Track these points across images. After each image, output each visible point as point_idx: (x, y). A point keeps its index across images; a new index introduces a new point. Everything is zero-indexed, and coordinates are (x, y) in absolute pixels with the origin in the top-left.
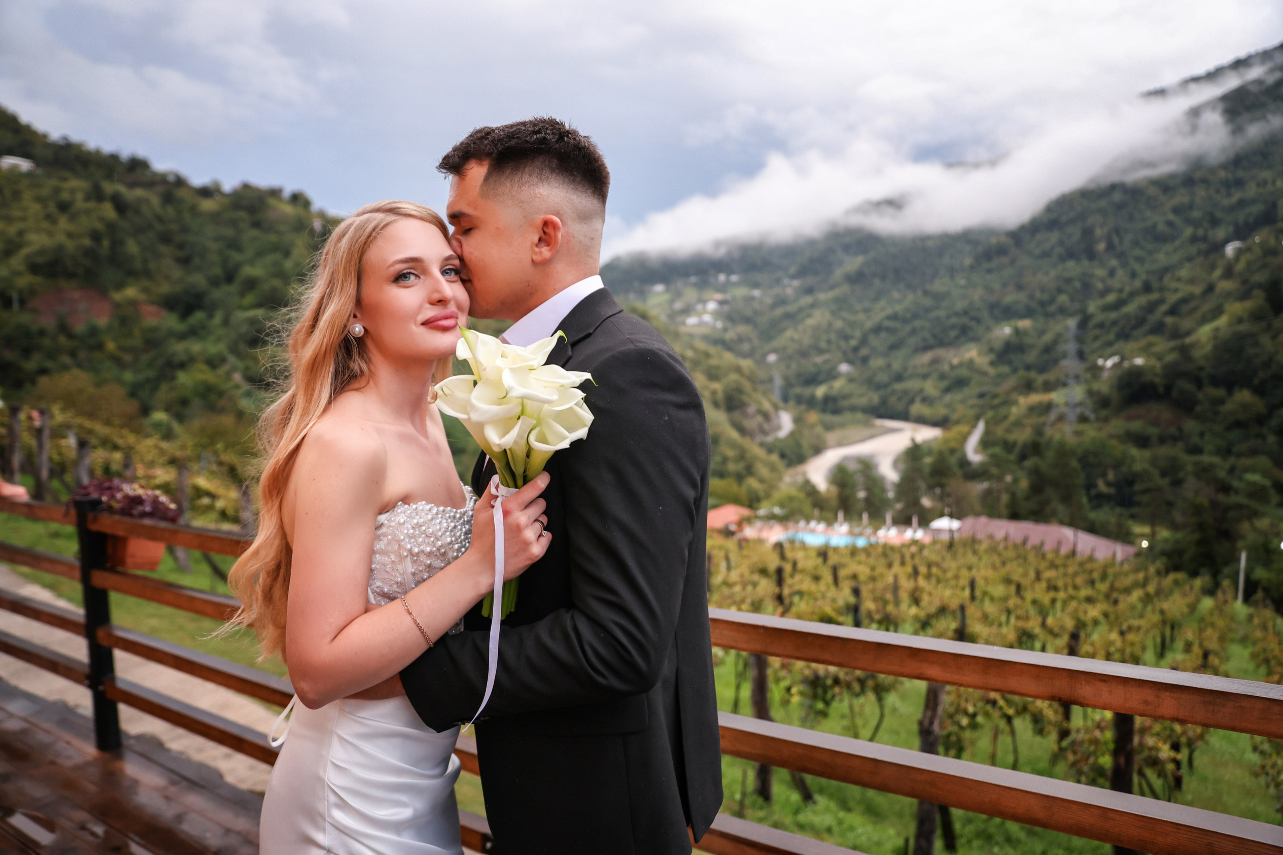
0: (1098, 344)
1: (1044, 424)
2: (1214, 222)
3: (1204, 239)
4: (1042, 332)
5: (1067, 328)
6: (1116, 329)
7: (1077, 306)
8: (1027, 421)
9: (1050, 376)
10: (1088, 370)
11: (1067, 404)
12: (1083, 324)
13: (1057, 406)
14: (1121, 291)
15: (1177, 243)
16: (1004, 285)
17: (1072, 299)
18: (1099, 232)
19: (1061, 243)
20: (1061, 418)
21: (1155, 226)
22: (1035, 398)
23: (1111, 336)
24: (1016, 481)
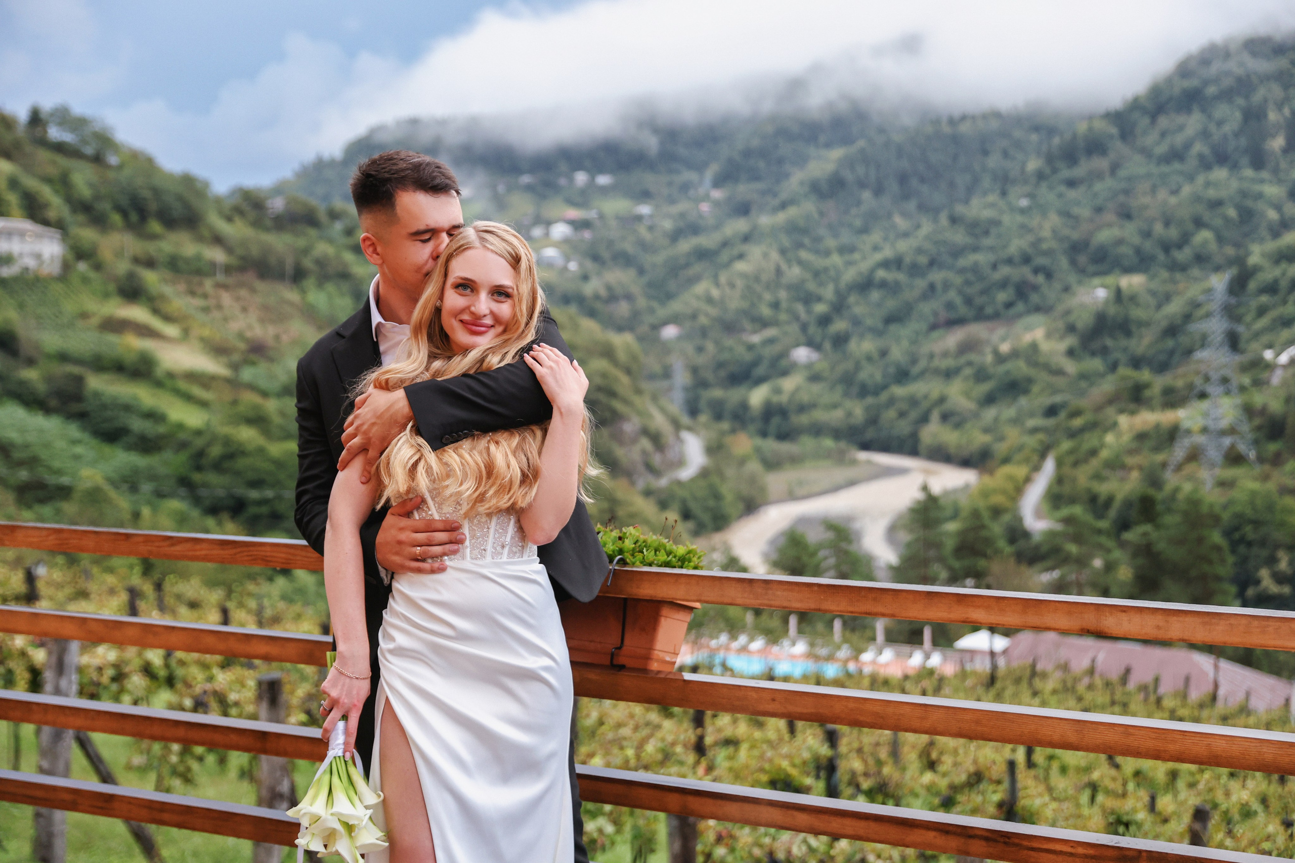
0: (1263, 322)
1: (1164, 465)
4: (1168, 298)
5: (1209, 291)
7: (1230, 251)
8: (1130, 461)
9: (1176, 379)
10: (1245, 368)
11: (1205, 430)
12: (1238, 286)
13: (1188, 432)
16: (1099, 210)
17: (1220, 239)
18: (1273, 116)
19: (1205, 134)
20: (1194, 456)
22: (1148, 418)
24: (1110, 567)
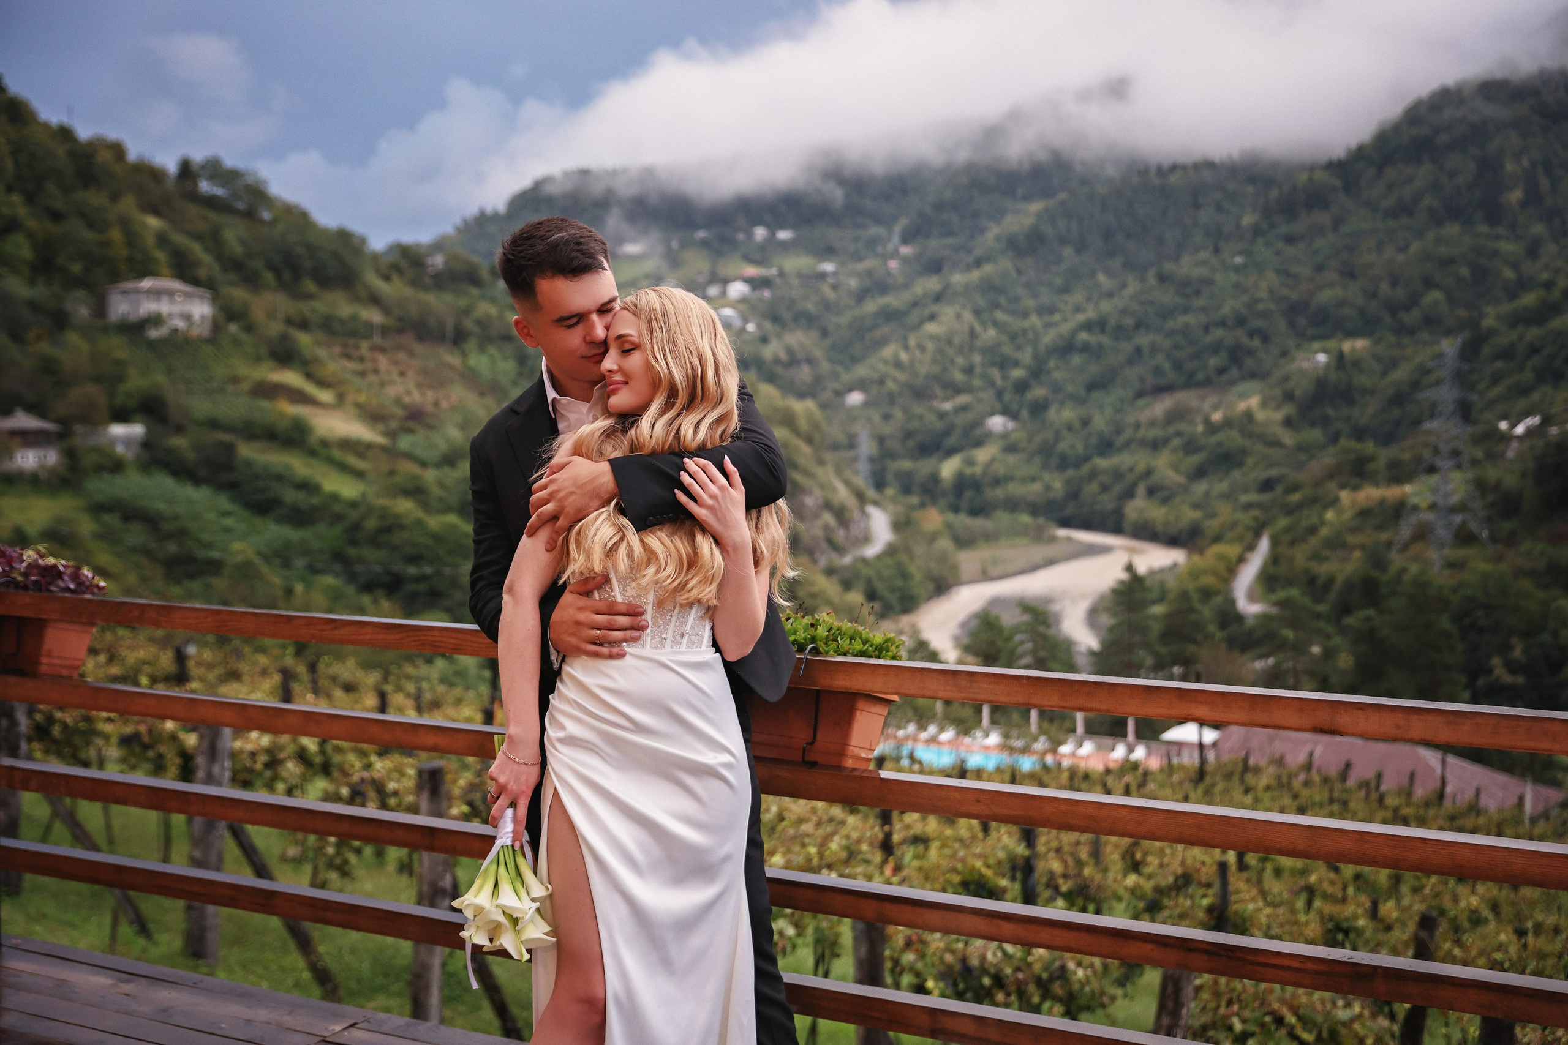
0: (1497, 390)
1: (1389, 544)
4: (1394, 363)
5: (1440, 356)
6: (1535, 361)
7: (1462, 313)
8: (1352, 539)
9: (1403, 451)
10: (1477, 440)
11: (1433, 507)
12: (1470, 351)
13: (1416, 508)
14: (1549, 285)
16: (1320, 268)
17: (1451, 300)
18: (1510, 167)
19: (1435, 186)
20: (1422, 534)
22: (1371, 494)
23: (1528, 376)
24: (1329, 654)
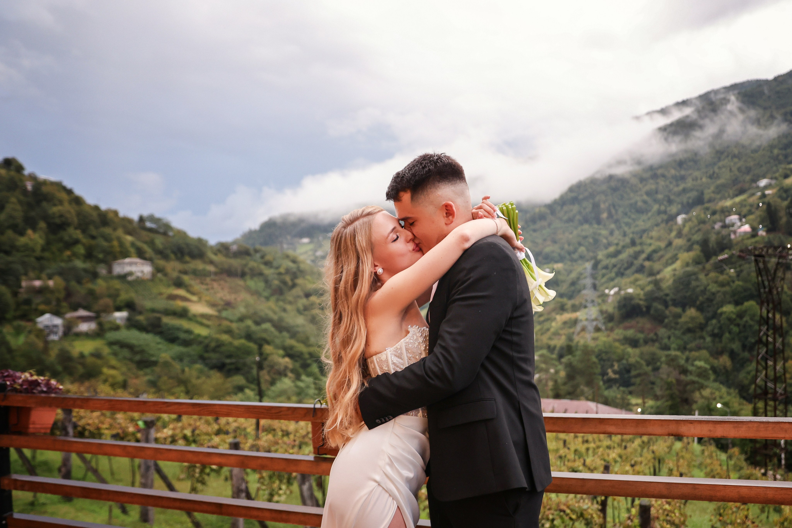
0: (604, 280)
1: (573, 333)
2: (670, 202)
3: (665, 212)
4: (570, 272)
5: (585, 269)
6: (615, 270)
7: (591, 254)
8: (561, 332)
9: (576, 301)
10: (599, 297)
11: (587, 320)
12: (595, 266)
13: (581, 321)
14: (617, 244)
15: (650, 214)
16: (545, 240)
17: (588, 250)
18: (602, 206)
19: (580, 213)
20: (583, 329)
21: (636, 203)
22: (567, 316)
23: (613, 275)
24: (557, 372)
